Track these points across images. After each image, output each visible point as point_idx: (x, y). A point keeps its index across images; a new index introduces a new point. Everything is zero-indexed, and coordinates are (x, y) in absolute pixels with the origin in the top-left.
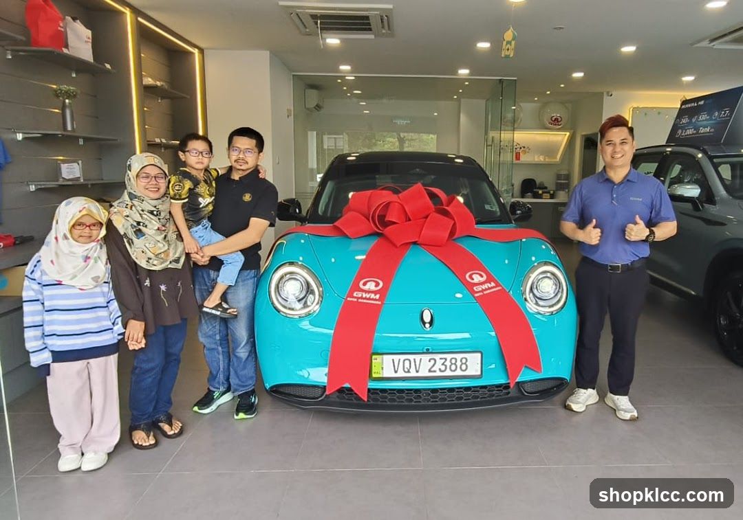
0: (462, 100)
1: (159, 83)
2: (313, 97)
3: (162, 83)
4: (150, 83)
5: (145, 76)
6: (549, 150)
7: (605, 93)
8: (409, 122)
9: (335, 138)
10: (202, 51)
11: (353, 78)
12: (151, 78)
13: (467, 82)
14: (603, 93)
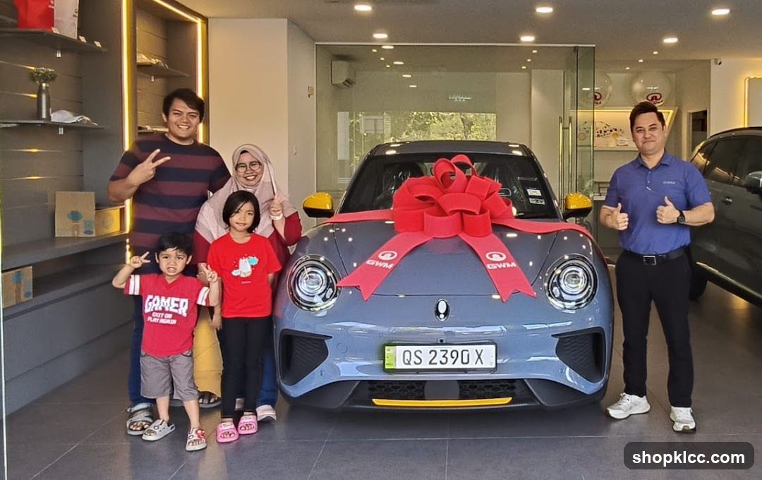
0: (533, 71)
1: (154, 61)
2: (341, 72)
3: (157, 60)
4: (143, 61)
5: (139, 53)
7: (712, 61)
8: (469, 98)
10: (206, 20)
11: (392, 47)
12: (144, 54)
13: (535, 49)
14: (709, 61)
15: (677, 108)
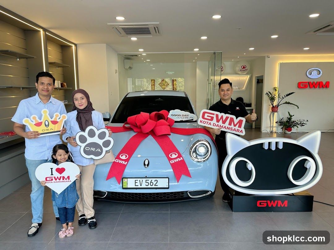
0: (197, 62)
2: (128, 63)
6: (240, 84)
7: (266, 57)
8: (174, 73)
9: (141, 80)
10: (76, 45)
11: (145, 54)
13: (199, 54)
15: (251, 75)
